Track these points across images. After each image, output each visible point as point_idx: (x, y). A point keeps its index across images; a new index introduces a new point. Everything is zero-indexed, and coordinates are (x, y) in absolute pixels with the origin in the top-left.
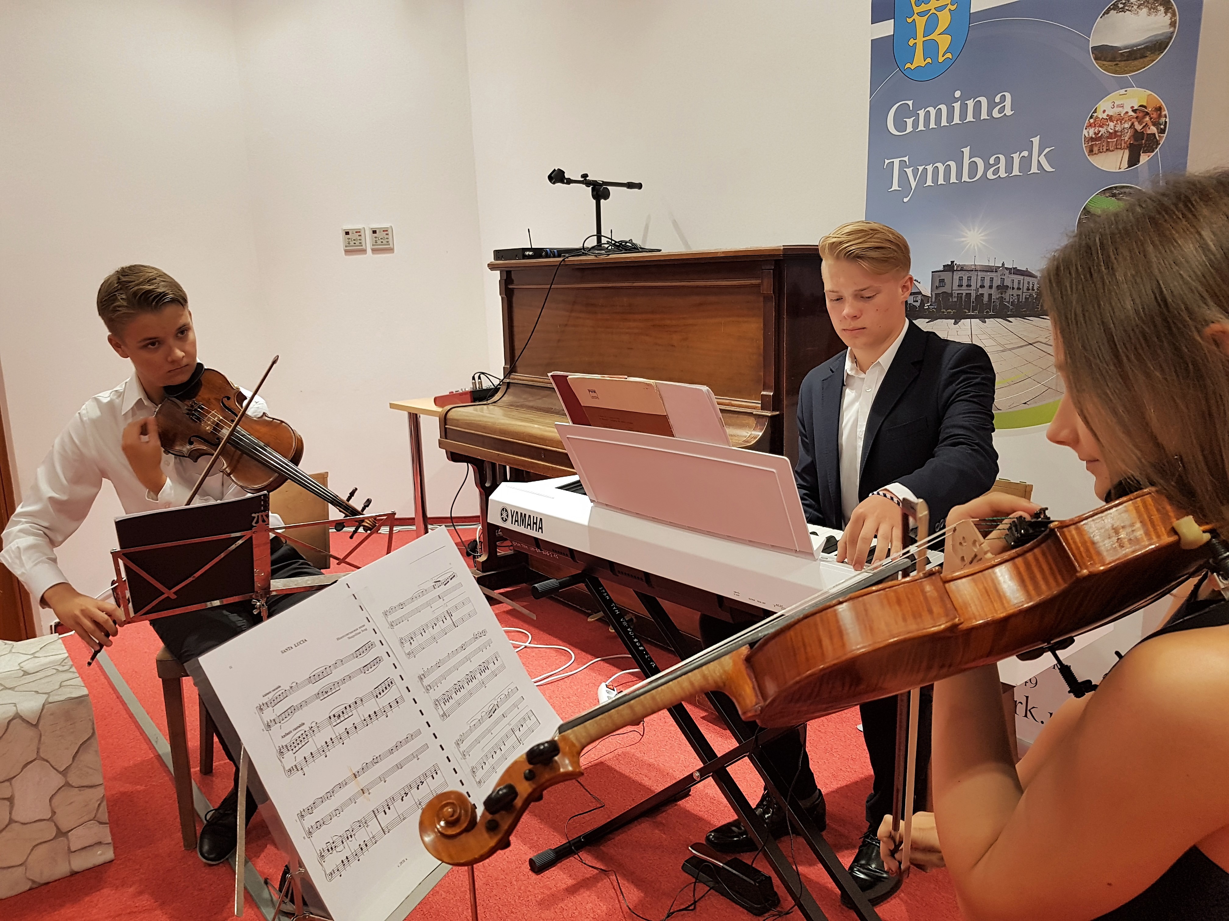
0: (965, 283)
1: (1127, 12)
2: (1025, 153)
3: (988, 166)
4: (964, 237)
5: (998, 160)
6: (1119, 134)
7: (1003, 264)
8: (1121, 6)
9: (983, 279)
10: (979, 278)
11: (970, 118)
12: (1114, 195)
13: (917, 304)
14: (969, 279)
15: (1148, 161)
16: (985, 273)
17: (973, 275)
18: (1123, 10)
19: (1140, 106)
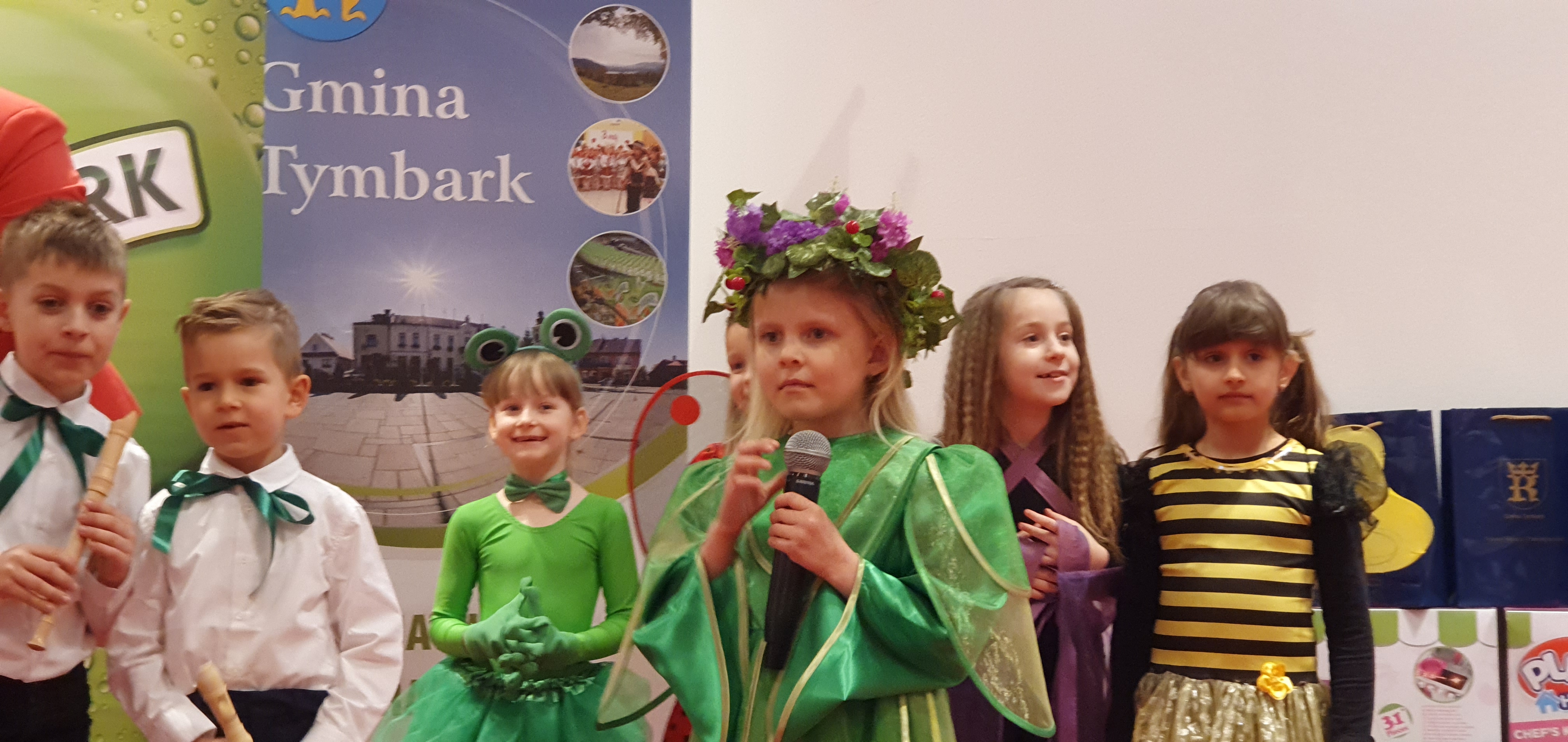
0: (409, 341)
1: (612, 28)
2: (490, 174)
3: (434, 183)
4: (403, 276)
5: (448, 177)
6: (613, 170)
7: (467, 319)
8: (605, 18)
9: (437, 338)
10: (432, 335)
11: (401, 110)
12: (613, 244)
13: (330, 371)
14: (416, 336)
15: (650, 207)
16: (441, 330)
17: (422, 331)
18: (606, 23)
19: (637, 142)
